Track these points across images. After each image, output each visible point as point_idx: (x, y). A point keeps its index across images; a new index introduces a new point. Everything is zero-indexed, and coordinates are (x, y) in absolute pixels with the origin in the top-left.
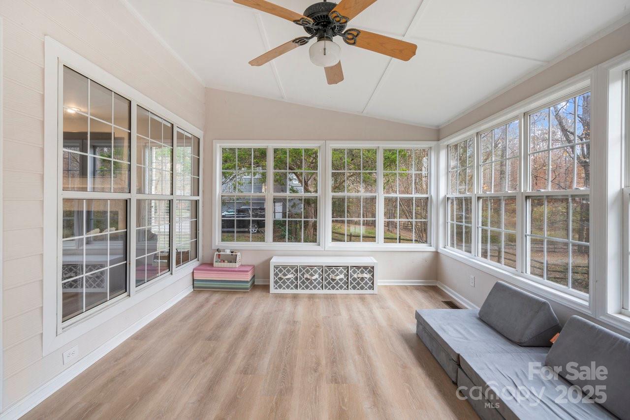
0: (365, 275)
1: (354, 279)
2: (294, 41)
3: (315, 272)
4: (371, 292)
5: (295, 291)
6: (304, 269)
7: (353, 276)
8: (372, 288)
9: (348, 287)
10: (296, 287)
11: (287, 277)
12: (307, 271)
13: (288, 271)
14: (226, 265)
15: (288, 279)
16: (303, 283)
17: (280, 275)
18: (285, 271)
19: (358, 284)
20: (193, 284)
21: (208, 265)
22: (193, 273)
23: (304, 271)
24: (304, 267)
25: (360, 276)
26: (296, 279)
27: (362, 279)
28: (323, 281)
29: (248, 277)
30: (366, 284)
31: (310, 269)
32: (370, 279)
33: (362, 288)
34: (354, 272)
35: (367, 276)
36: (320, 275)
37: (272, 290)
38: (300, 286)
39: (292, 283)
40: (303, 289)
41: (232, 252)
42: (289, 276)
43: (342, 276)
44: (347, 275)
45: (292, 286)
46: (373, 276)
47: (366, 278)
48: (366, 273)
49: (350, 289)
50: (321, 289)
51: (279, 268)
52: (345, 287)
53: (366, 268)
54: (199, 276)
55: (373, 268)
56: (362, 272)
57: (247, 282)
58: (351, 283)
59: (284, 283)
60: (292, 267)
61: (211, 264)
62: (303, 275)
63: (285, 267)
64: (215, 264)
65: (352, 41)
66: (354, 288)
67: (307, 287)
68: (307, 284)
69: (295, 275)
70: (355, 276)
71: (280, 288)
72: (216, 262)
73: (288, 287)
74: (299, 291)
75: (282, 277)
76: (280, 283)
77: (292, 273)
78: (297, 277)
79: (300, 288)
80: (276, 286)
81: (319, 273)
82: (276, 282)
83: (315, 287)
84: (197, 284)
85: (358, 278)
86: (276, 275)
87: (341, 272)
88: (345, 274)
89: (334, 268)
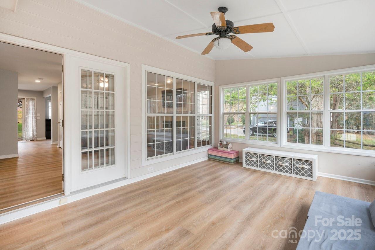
0: (305, 166)
1: (297, 168)
2: (212, 41)
3: (269, 159)
4: (310, 178)
5: (256, 168)
6: (262, 156)
7: (296, 165)
8: (311, 176)
9: (292, 172)
10: (257, 166)
11: (252, 159)
12: (264, 158)
13: (253, 156)
14: (223, 149)
15: (253, 161)
16: (262, 164)
17: (248, 158)
18: (251, 156)
19: (299, 171)
20: (208, 156)
21: (215, 148)
22: (208, 151)
23: (262, 157)
24: (262, 155)
25: (301, 166)
26: (257, 161)
27: (303, 169)
28: (274, 165)
29: (233, 156)
30: (306, 172)
31: (266, 156)
32: (309, 170)
33: (303, 175)
34: (297, 163)
35: (306, 167)
36: (272, 161)
37: (244, 165)
38: (260, 166)
39: (255, 163)
40: (261, 168)
41: (227, 143)
42: (253, 159)
43: (287, 164)
44: (290, 164)
45: (255, 165)
46: (312, 167)
47: (306, 169)
48: (306, 165)
49: (294, 174)
50: (273, 170)
51: (248, 154)
52: (290, 172)
53: (306, 161)
54: (211, 153)
55: (312, 162)
56: (303, 164)
57: (231, 159)
58: (294, 170)
59: (251, 162)
60: (255, 154)
61: (217, 148)
62: (261, 159)
63: (251, 154)
64: (219, 148)
65: (238, 32)
66: (297, 173)
67: (264, 167)
68: (264, 165)
69: (256, 159)
70: (297, 166)
71: (248, 165)
72: (219, 147)
73: (253, 165)
74: (259, 169)
75: (249, 159)
76: (248, 162)
77: (255, 158)
78: (258, 160)
79: (260, 167)
80: (246, 164)
81: (272, 160)
82: (246, 162)
83: (269, 168)
84: (210, 156)
85: (300, 167)
86: (246, 157)
87: (287, 162)
88: (289, 163)
89: (281, 158)
